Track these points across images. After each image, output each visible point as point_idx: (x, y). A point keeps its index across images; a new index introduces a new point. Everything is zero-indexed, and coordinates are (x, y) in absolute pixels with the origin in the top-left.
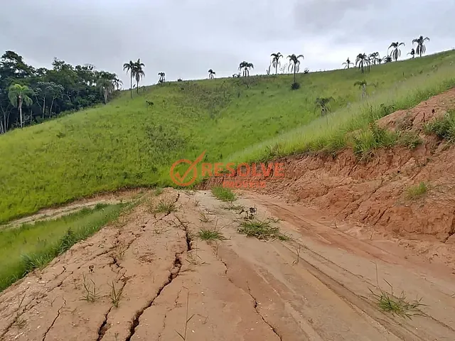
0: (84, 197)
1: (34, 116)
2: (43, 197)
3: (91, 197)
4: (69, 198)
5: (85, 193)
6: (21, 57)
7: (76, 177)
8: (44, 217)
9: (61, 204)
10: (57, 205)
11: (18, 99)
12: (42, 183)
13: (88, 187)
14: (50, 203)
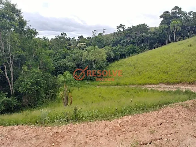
0: (186, 82)
1: (183, 37)
2: (164, 77)
3: (190, 84)
4: (177, 81)
5: (187, 80)
6: (180, 8)
7: (187, 69)
8: (158, 88)
9: (171, 83)
10: (168, 83)
11: (174, 28)
12: (168, 69)
13: (191, 77)
14: (165, 81)
